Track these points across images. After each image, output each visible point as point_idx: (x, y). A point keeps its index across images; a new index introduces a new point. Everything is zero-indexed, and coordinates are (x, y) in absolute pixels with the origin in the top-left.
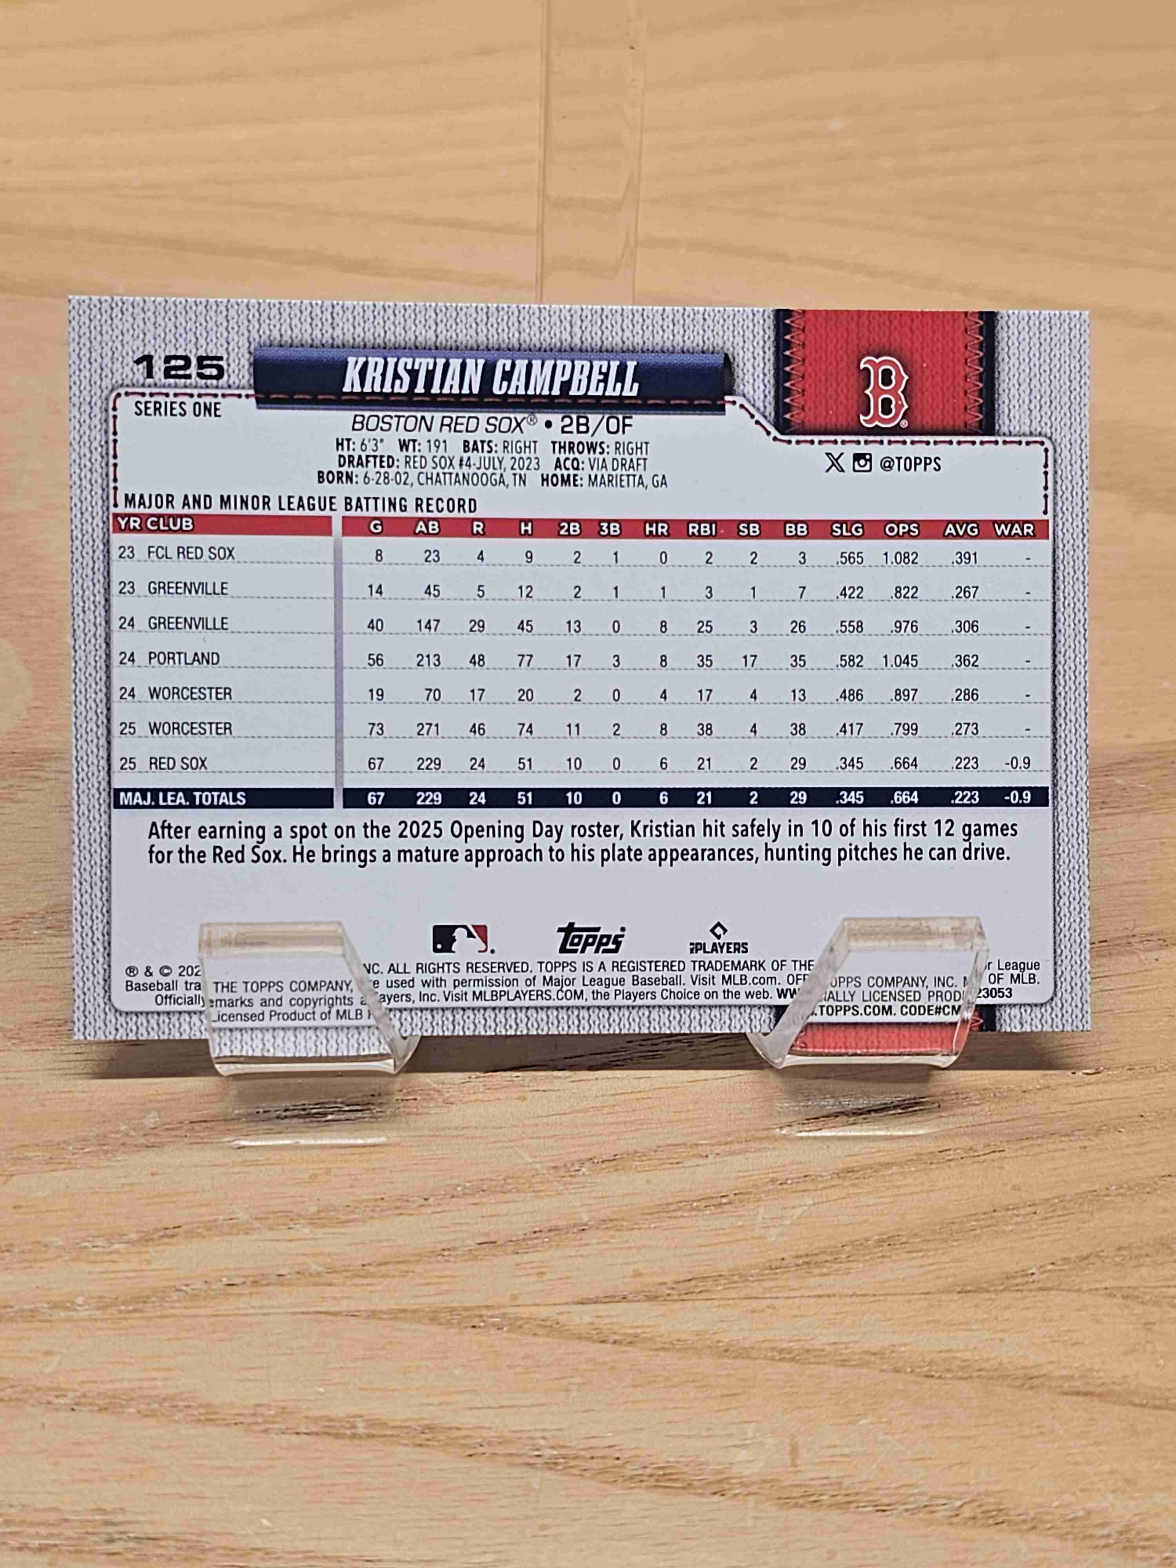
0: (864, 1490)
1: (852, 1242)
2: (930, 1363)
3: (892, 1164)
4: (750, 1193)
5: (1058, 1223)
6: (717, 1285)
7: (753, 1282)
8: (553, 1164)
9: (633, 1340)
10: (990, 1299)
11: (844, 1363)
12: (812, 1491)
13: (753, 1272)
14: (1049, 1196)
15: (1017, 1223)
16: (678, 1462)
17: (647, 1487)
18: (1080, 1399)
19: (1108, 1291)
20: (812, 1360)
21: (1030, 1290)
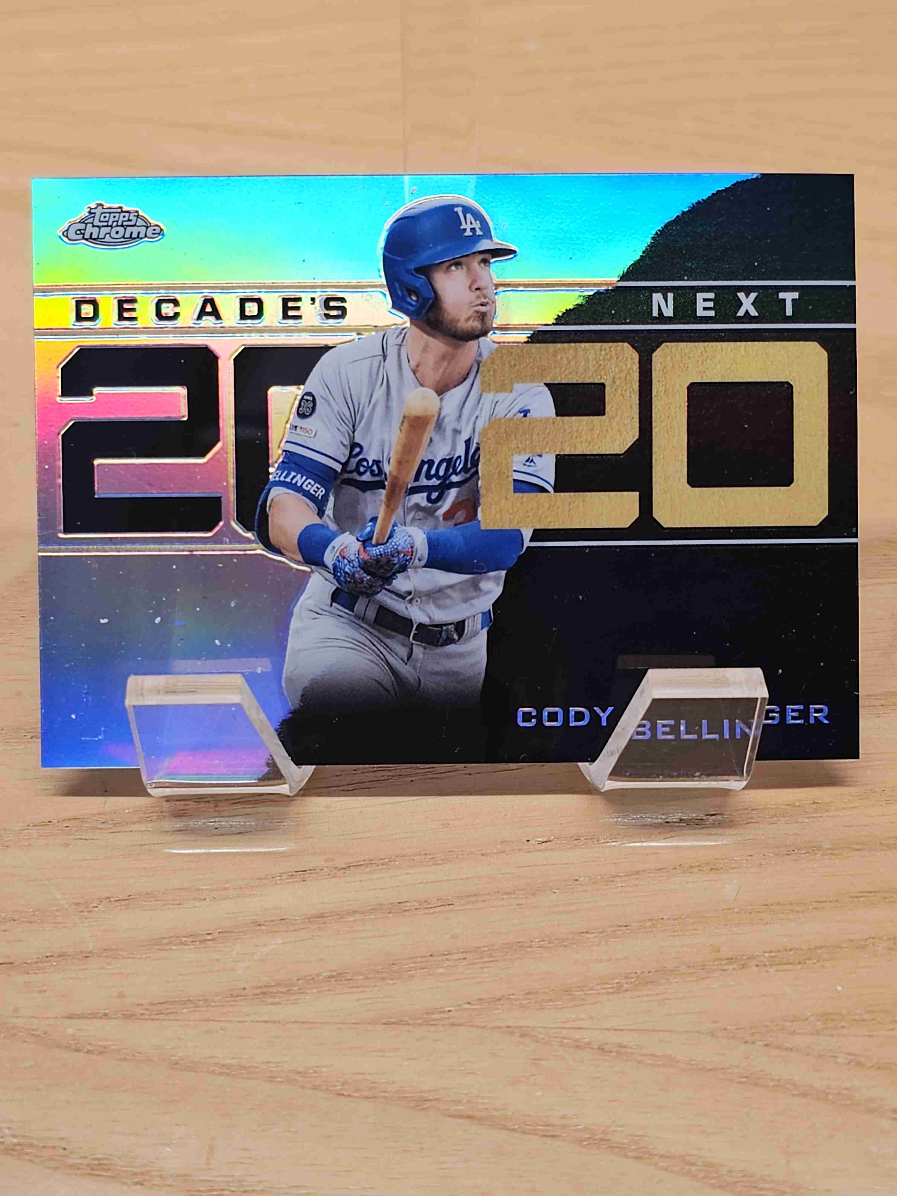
0: (260, 1188)
1: (305, 977)
2: (343, 1084)
3: (356, 912)
4: (231, 932)
5: (482, 968)
6: (183, 1008)
7: (214, 1007)
8: (76, 901)
9: (103, 1051)
10: (409, 1031)
11: (271, 1079)
12: (216, 1186)
13: (216, 998)
14: (482, 945)
15: (448, 966)
16: (111, 1155)
17: (83, 1175)
18: (462, 1121)
19: (509, 1029)
20: (245, 1076)
21: (444, 1025)
